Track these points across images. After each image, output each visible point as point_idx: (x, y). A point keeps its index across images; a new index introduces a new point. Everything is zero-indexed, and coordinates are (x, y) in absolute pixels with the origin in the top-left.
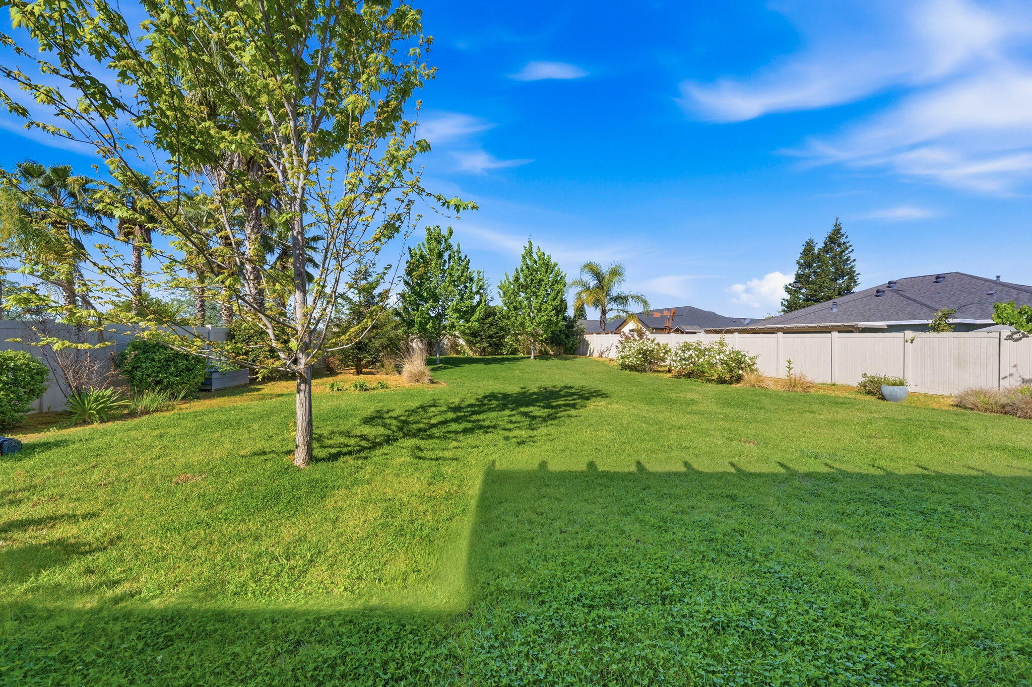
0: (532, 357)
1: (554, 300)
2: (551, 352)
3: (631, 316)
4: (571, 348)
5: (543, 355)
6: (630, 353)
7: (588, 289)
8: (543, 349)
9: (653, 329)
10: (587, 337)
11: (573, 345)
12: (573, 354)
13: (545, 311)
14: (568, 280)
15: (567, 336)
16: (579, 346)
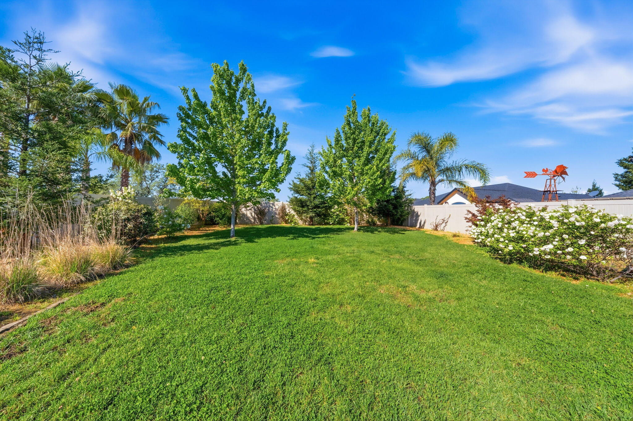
0: (356, 229)
2: (378, 223)
4: (399, 219)
5: (370, 227)
7: (416, 160)
8: (370, 220)
10: (417, 208)
11: (401, 216)
12: (402, 225)
15: (395, 207)
16: (408, 217)
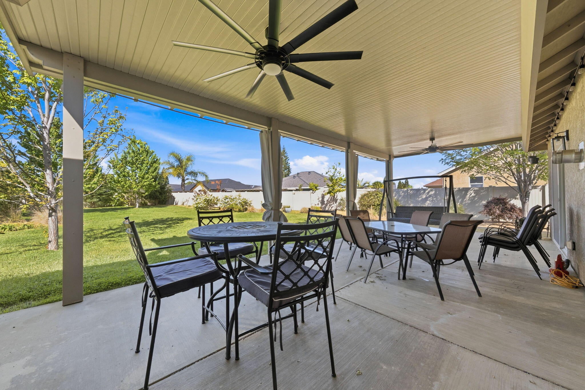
0: (137, 207)
1: (153, 172)
2: (149, 204)
3: (199, 182)
4: (163, 200)
5: (143, 205)
6: (201, 201)
7: (173, 167)
8: (143, 202)
9: (211, 190)
10: (174, 194)
11: (165, 198)
12: (165, 204)
13: (146, 179)
14: (161, 161)
15: (161, 194)
16: (169, 199)
